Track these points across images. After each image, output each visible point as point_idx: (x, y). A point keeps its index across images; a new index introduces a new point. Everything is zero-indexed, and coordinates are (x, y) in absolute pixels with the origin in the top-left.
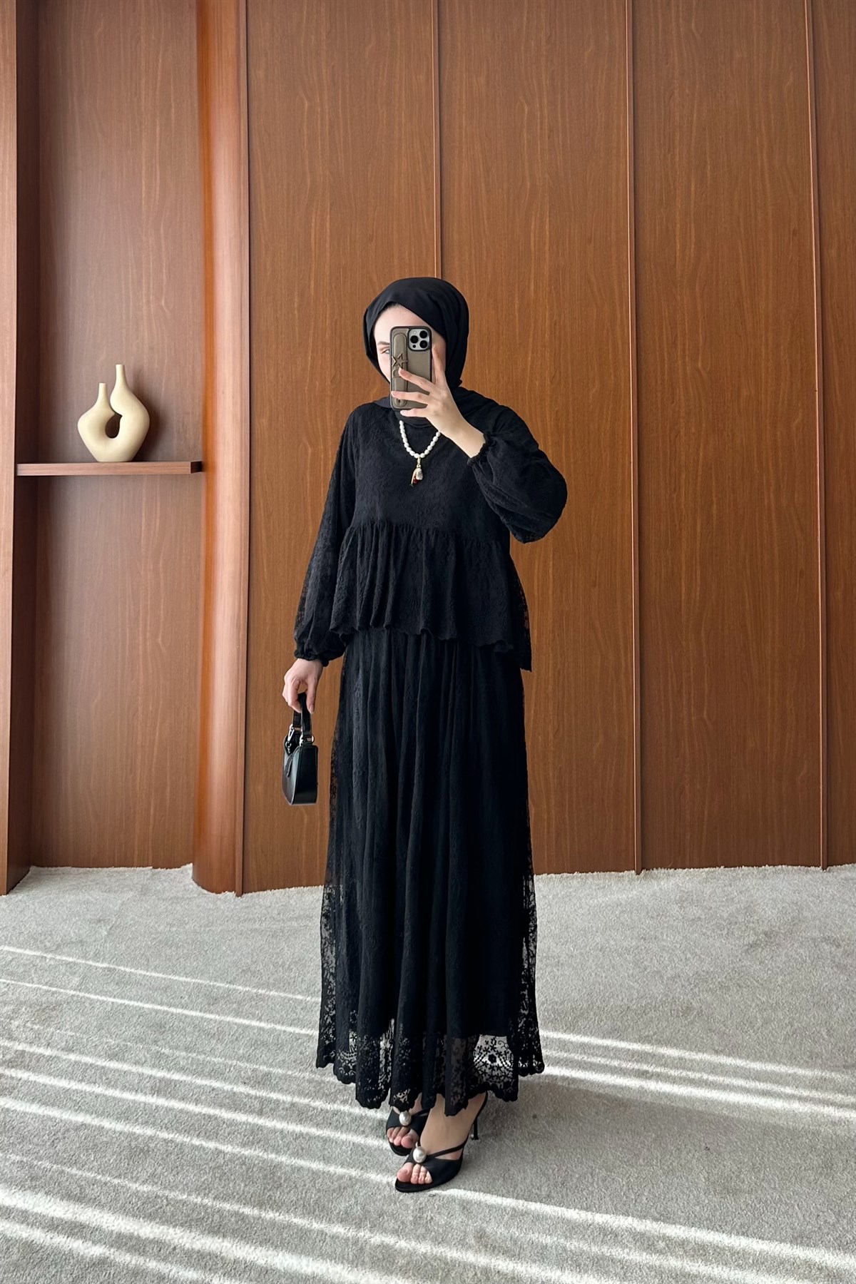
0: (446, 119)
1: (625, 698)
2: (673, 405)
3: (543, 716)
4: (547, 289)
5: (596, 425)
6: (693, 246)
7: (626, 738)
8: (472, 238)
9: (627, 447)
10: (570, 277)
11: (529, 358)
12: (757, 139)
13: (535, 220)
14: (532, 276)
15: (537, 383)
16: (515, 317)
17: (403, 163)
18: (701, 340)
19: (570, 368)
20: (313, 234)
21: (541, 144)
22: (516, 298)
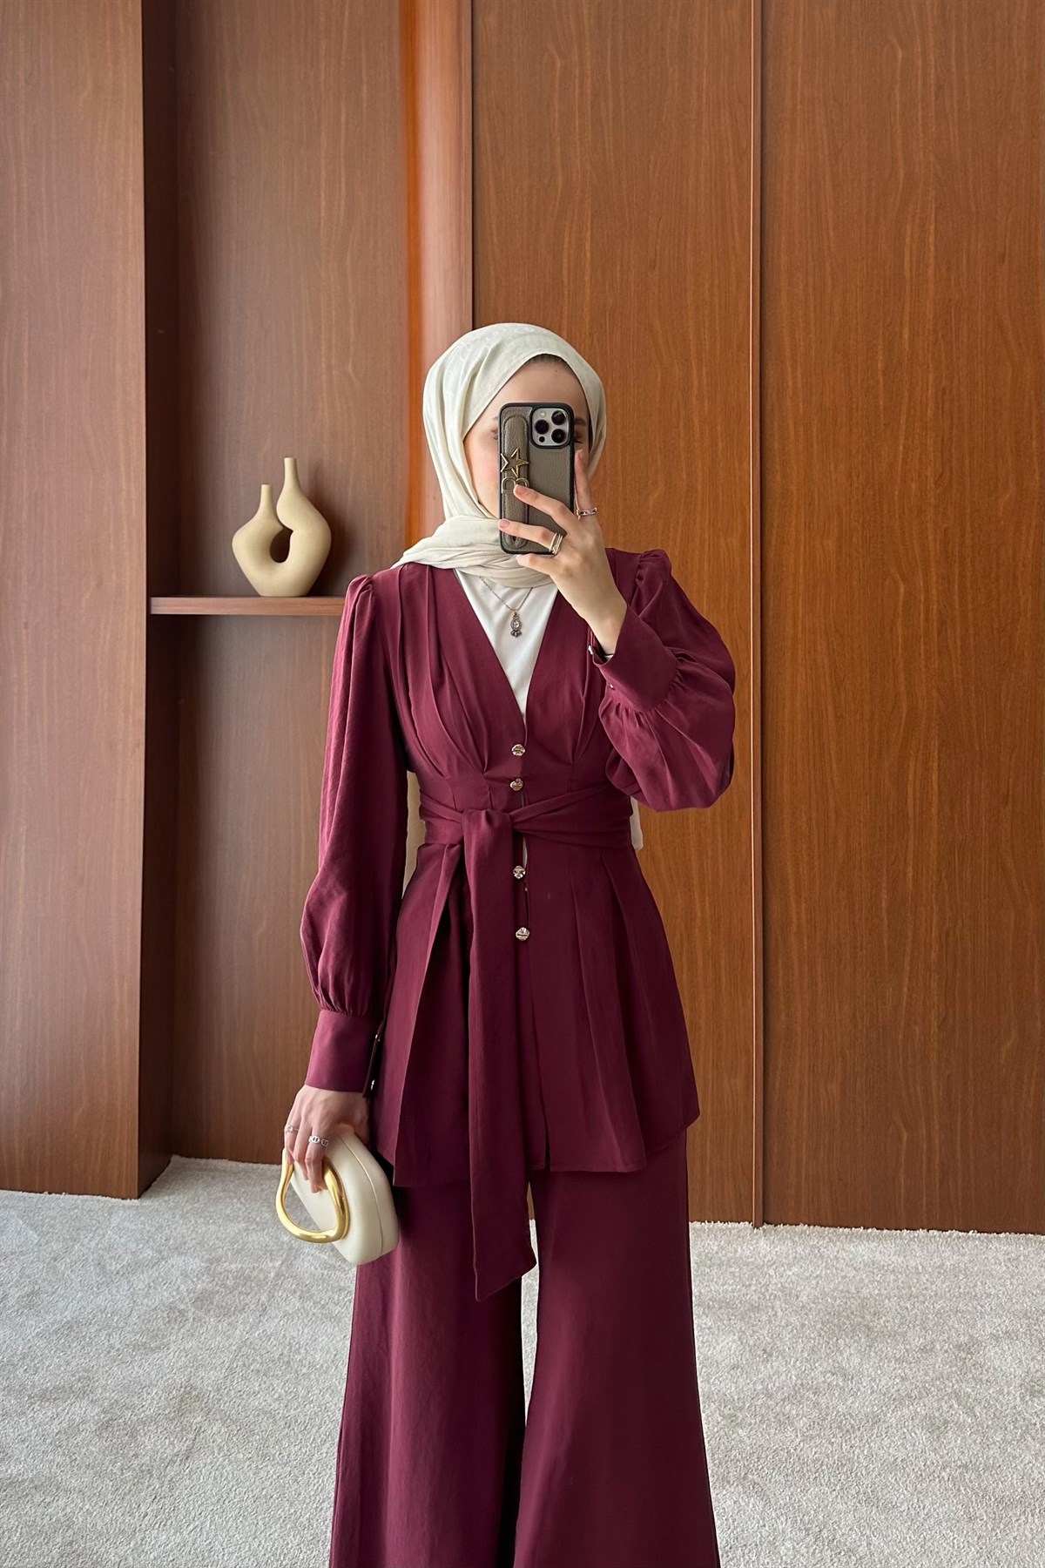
0: (772, 75)
3: (922, 997)
4: (931, 337)
5: (1011, 551)
8: (810, 258)
10: (968, 318)
11: (901, 448)
13: (913, 229)
14: (906, 318)
15: (914, 486)
16: (878, 382)
17: (703, 147)
19: (967, 462)
20: (565, 260)
21: (923, 109)
22: (880, 353)
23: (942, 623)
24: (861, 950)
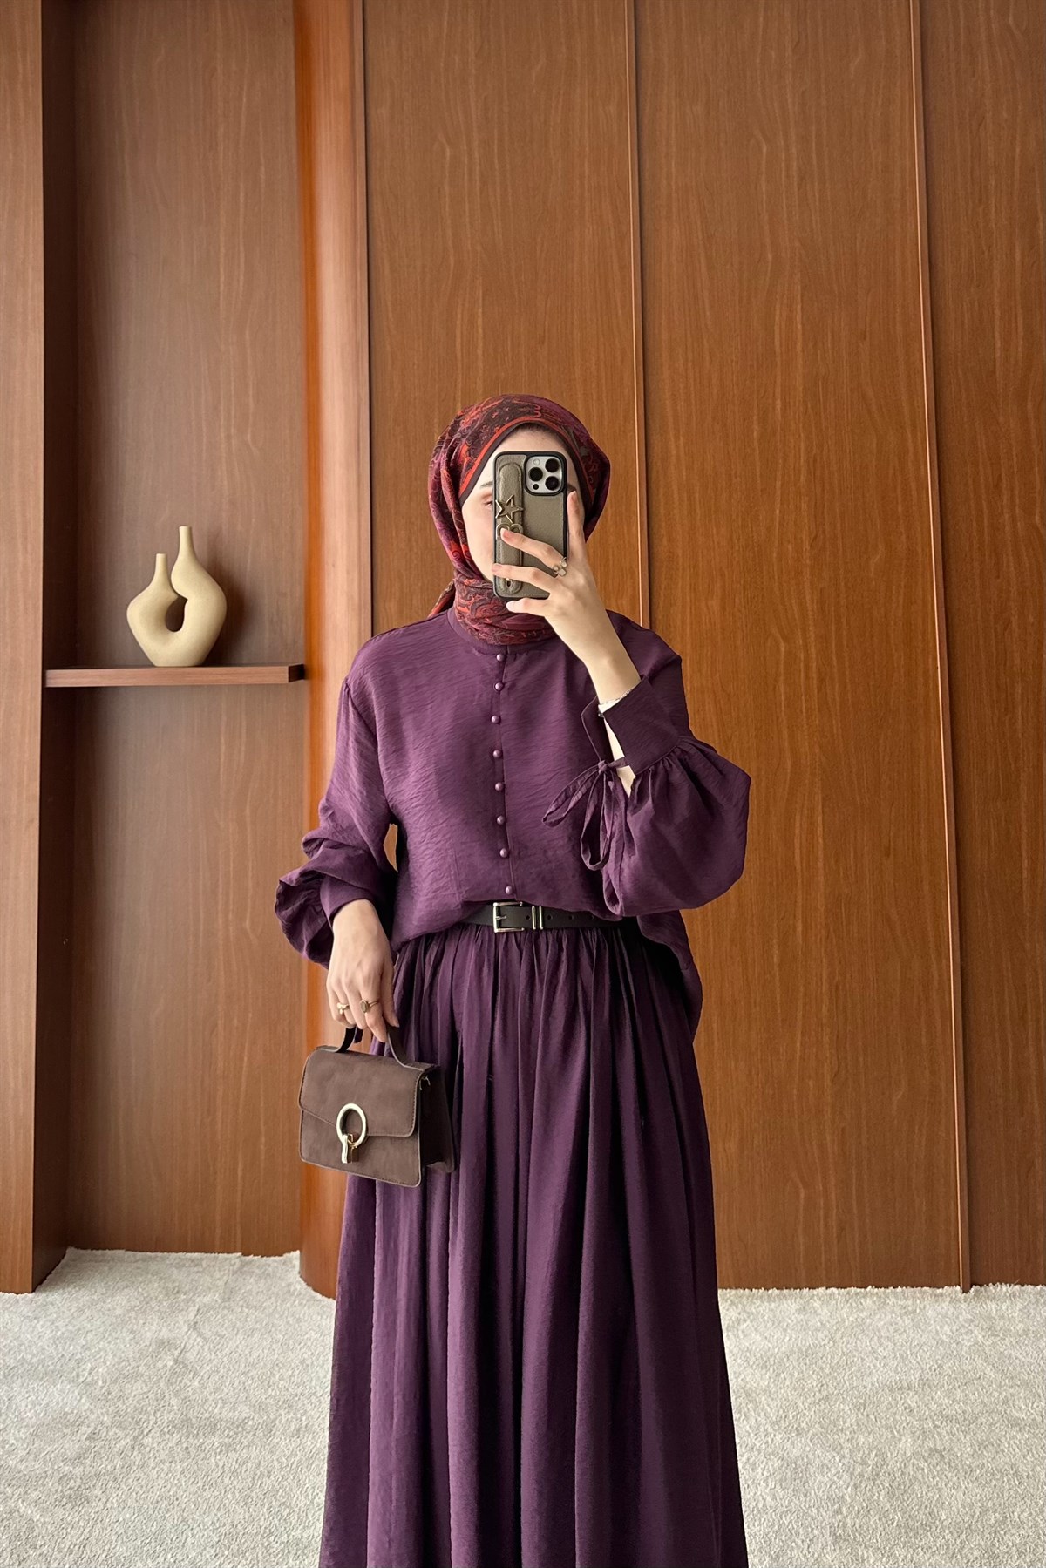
1: (939, 1026)
2: (999, 581)
4: (801, 408)
5: (882, 611)
6: (1021, 342)
7: (943, 1085)
8: (689, 335)
9: (931, 645)
10: (834, 390)
11: (778, 512)
13: (781, 309)
14: (778, 390)
15: (790, 549)
16: (754, 450)
17: (586, 231)
19: (839, 525)
20: (458, 336)
21: (787, 198)
22: (755, 423)
23: (822, 680)
24: (755, 1006)
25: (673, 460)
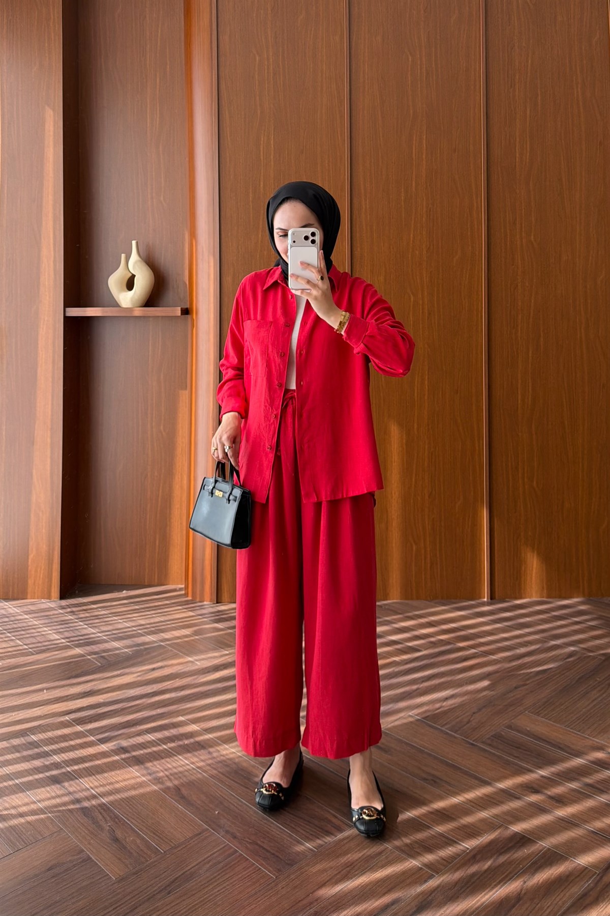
0: (354, 67)
2: (514, 267)
3: (421, 482)
4: (424, 185)
5: (459, 281)
6: (528, 154)
8: (372, 150)
10: (440, 177)
11: (412, 235)
12: (574, 77)
13: (416, 137)
14: (414, 177)
15: (417, 253)
16: (402, 206)
17: (324, 98)
18: (533, 219)
19: (440, 242)
20: (262, 149)
21: (420, 83)
22: (403, 192)
23: (429, 314)
24: (394, 462)
25: (364, 210)
